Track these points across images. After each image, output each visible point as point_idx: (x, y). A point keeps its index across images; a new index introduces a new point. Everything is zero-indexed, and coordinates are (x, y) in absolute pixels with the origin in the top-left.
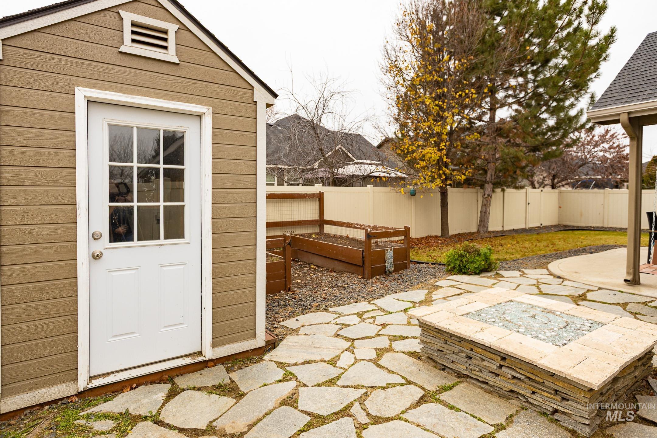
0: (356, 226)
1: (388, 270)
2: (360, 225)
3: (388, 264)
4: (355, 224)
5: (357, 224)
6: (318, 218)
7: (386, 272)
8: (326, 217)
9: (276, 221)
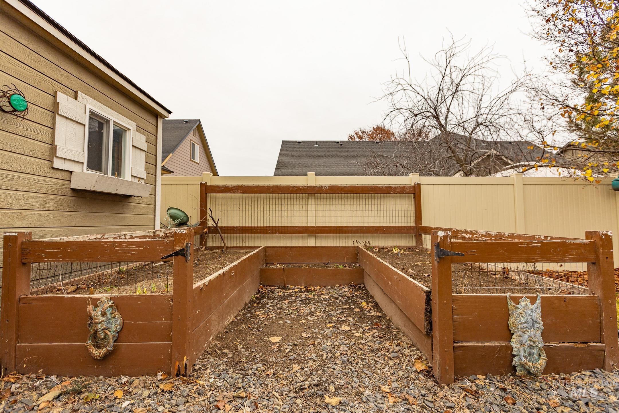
0: (464, 235)
1: (522, 365)
2: (471, 233)
3: (522, 344)
4: (463, 232)
5: (466, 232)
6: (413, 224)
7: (514, 368)
8: (426, 223)
9: (341, 225)
